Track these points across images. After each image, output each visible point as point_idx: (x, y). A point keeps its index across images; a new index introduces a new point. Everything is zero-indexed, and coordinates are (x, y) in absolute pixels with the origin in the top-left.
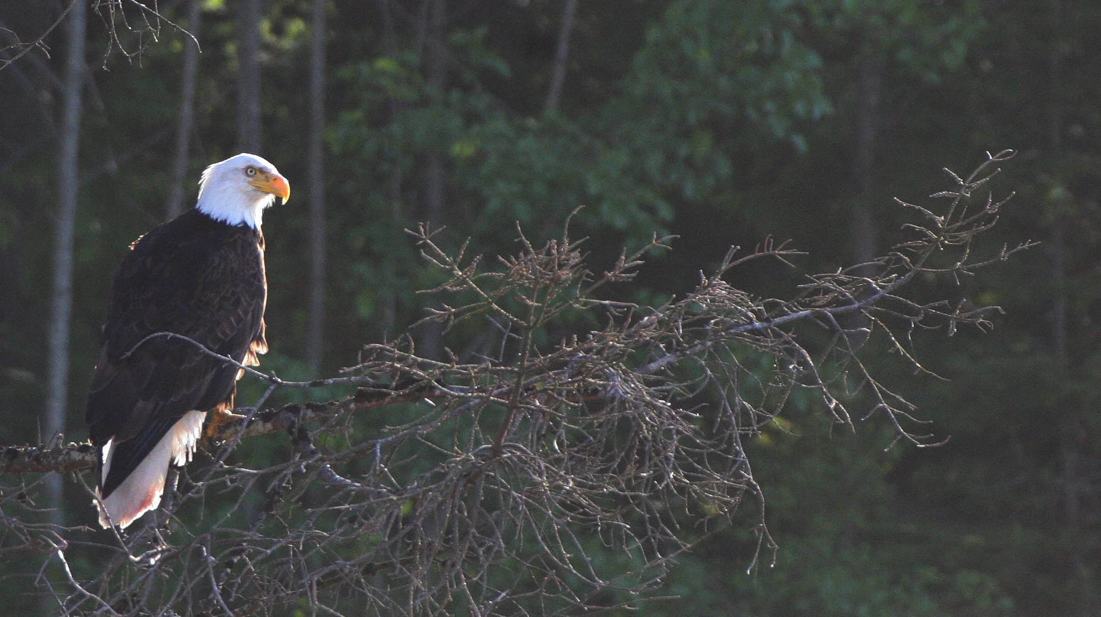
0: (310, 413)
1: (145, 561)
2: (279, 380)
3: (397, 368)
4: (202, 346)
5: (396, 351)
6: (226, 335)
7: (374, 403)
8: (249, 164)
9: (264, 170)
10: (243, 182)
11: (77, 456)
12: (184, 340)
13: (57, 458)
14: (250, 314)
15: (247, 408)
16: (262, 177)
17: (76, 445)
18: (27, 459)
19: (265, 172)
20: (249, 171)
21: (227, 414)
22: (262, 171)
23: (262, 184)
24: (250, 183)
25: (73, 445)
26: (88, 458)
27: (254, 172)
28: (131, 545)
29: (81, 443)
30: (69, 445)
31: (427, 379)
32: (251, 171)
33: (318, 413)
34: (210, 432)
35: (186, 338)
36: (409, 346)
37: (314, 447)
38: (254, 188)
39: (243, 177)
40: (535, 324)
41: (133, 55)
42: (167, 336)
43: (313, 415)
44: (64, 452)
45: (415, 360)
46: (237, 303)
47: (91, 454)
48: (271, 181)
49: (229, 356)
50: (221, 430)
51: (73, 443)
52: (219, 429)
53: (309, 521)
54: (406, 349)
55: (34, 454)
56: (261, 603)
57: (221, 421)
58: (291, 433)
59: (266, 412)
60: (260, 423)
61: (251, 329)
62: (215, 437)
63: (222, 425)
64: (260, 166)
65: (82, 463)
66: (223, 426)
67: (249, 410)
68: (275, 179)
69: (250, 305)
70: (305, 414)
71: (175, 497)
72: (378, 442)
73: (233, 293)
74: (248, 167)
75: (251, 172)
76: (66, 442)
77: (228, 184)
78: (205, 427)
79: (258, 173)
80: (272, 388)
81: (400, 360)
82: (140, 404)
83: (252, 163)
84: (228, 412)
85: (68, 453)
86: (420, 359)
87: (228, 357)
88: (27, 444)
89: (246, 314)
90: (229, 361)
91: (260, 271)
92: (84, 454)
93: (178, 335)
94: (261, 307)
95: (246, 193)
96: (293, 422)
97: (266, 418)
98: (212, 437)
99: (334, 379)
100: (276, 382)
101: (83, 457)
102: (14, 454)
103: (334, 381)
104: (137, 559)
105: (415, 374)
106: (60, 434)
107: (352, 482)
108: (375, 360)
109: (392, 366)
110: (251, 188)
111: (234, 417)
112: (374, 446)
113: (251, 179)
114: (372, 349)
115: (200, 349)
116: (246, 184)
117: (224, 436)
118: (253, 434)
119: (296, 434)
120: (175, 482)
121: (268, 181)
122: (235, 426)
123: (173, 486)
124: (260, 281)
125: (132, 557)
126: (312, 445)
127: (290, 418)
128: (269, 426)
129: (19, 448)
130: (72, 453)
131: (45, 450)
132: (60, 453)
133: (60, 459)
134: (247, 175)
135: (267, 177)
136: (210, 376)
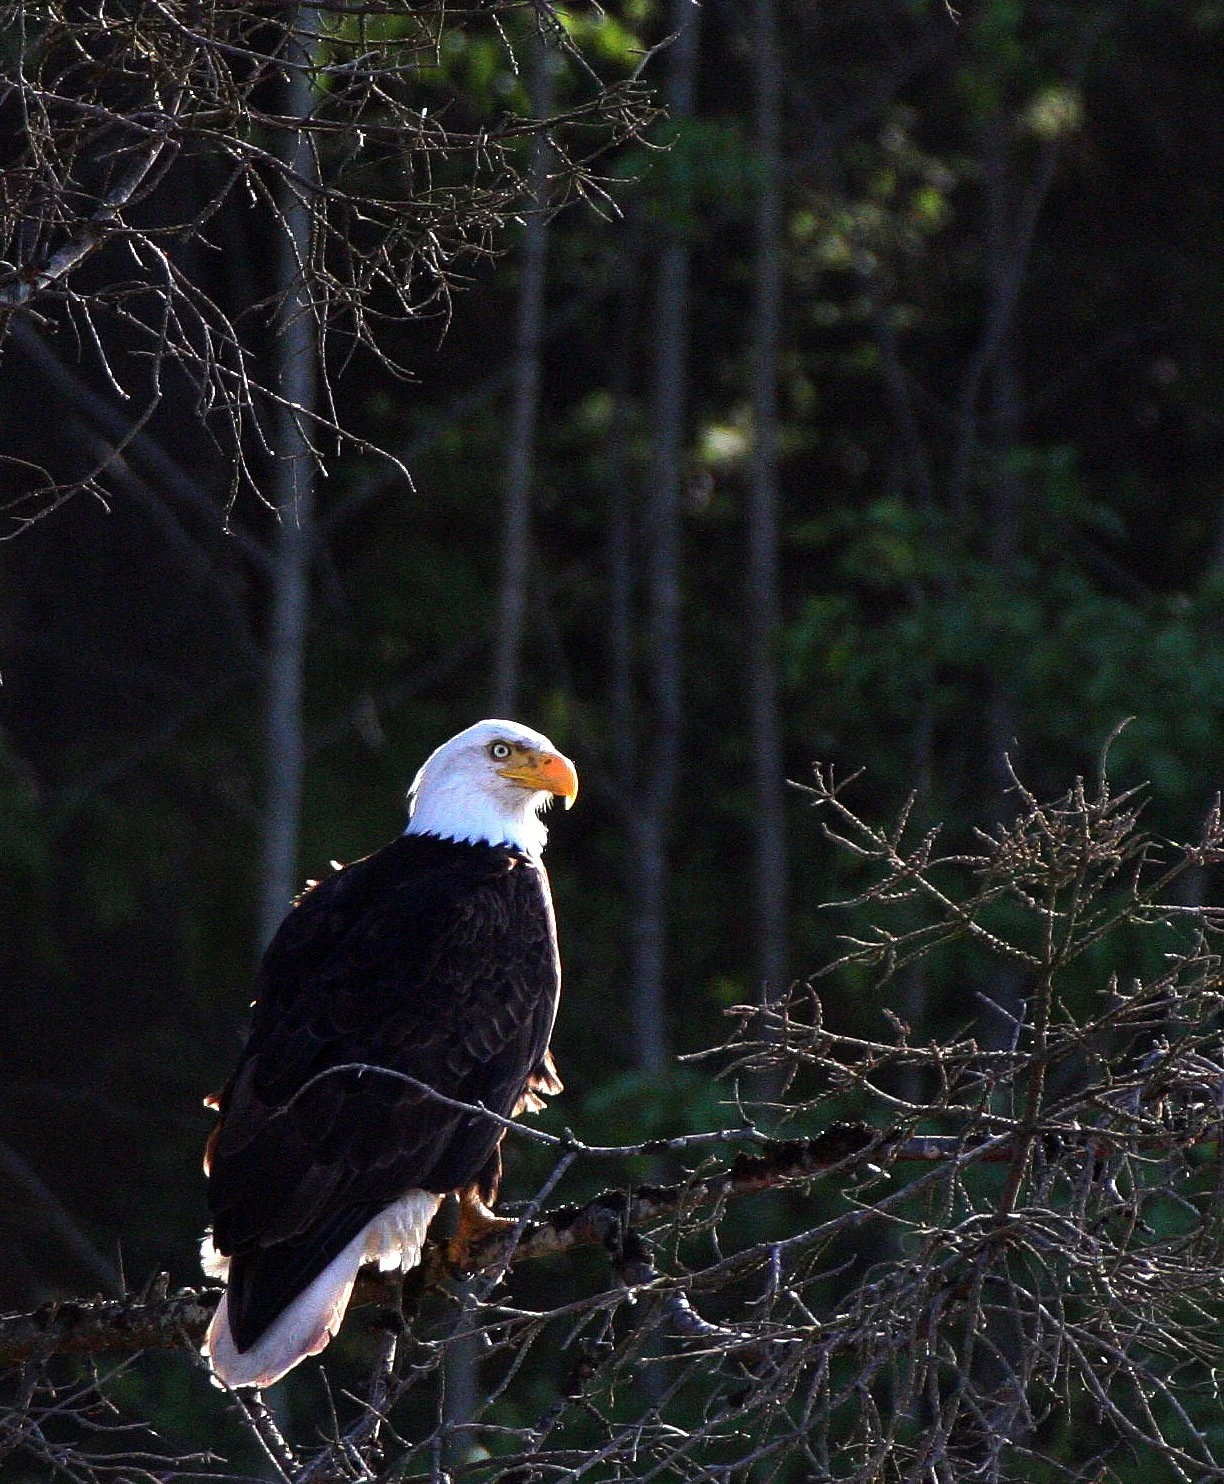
2: (582, 1145)
4: (427, 1087)
6: (485, 1052)
8: (495, 736)
9: (526, 745)
10: (487, 774)
11: (197, 1310)
13: (160, 1317)
14: (530, 1016)
15: (521, 1202)
16: (524, 760)
17: (193, 1291)
18: (99, 1324)
19: (528, 749)
20: (496, 750)
21: (484, 1217)
22: (520, 747)
23: (524, 773)
24: (498, 772)
25: (189, 1293)
27: (506, 750)
29: (204, 1288)
30: (182, 1293)
32: (498, 749)
33: (662, 1205)
38: (509, 782)
39: (486, 762)
40: (1057, 957)
42: (357, 1071)
44: (173, 1306)
46: (505, 994)
48: (541, 765)
49: (481, 1103)
50: (475, 1249)
51: (188, 1289)
52: (470, 1248)
54: (807, 1016)
55: (114, 1312)
57: (474, 1231)
58: (613, 1247)
59: (561, 1210)
60: (551, 1232)
61: (532, 1045)
63: (475, 1238)
64: (516, 738)
67: (525, 1208)
68: (548, 762)
69: (529, 998)
72: (777, 1246)
73: (499, 975)
74: (496, 743)
75: (501, 751)
76: (173, 1288)
77: (457, 778)
79: (514, 753)
80: (568, 1160)
83: (504, 734)
84: (487, 1212)
85: (179, 1309)
88: (99, 1294)
89: (522, 1015)
90: (482, 1113)
93: (378, 1069)
95: (494, 792)
97: (561, 1222)
100: (575, 1149)
102: (73, 1315)
103: (689, 1141)
106: (163, 1273)
107: (735, 1331)
110: (503, 783)
112: (769, 1253)
113: (499, 766)
116: (493, 776)
117: (480, 1261)
118: (536, 1254)
119: (621, 1247)
120: (389, 1356)
121: (535, 766)
122: (501, 1239)
124: (549, 958)
127: (606, 1219)
128: (568, 1237)
129: (82, 1302)
130: (188, 1308)
131: (135, 1306)
132: (164, 1309)
133: (164, 1320)
134: (494, 758)
135: (531, 759)
136: (450, 1127)
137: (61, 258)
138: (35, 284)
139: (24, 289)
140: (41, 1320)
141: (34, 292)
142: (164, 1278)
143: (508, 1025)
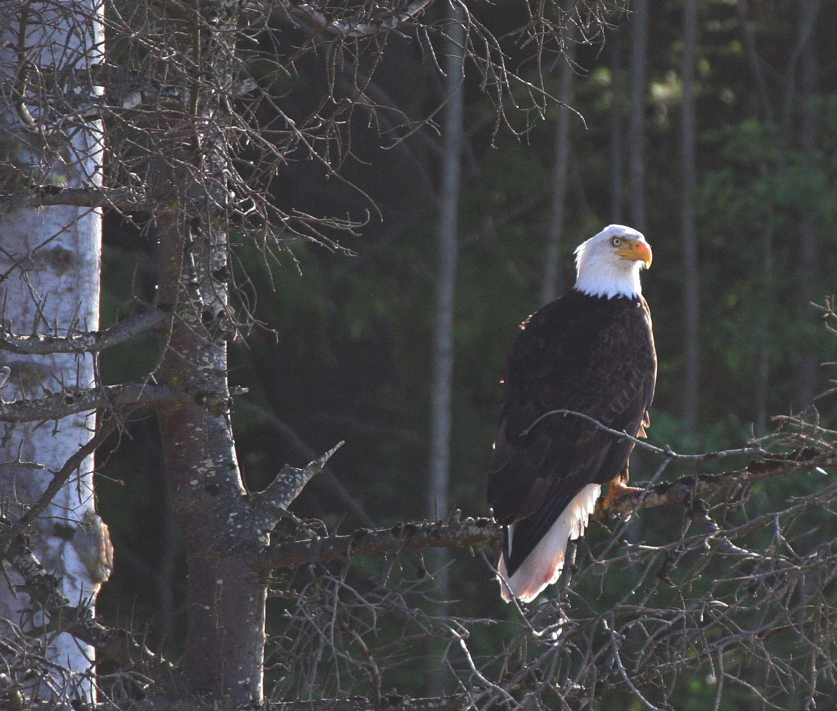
0: (704, 485)
1: (547, 636)
2: (674, 454)
3: (803, 440)
4: (597, 422)
5: (803, 423)
6: (620, 408)
7: (767, 473)
8: (613, 234)
10: (610, 254)
11: (474, 531)
12: (579, 417)
13: (456, 533)
14: (642, 387)
15: (643, 482)
17: (473, 520)
18: (425, 535)
19: (629, 241)
20: (615, 241)
21: (622, 488)
22: (624, 239)
23: (628, 252)
24: (616, 253)
25: (470, 520)
26: (486, 532)
27: (619, 241)
28: (532, 620)
29: (479, 518)
30: (467, 520)
32: (617, 241)
33: (712, 484)
34: (606, 505)
35: (582, 415)
36: (815, 416)
37: (710, 519)
38: (620, 257)
39: (609, 248)
41: (522, 133)
42: (563, 413)
43: (707, 487)
44: (463, 526)
45: (821, 431)
46: (628, 376)
47: (488, 528)
48: (635, 248)
49: (625, 431)
50: (617, 503)
51: (470, 518)
52: (614, 502)
53: (709, 592)
54: (812, 420)
55: (433, 529)
56: (658, 671)
57: (617, 494)
58: (688, 505)
59: (661, 485)
60: (656, 495)
61: (644, 400)
62: (611, 510)
63: (617, 498)
65: (480, 538)
66: (619, 499)
67: (645, 484)
68: (639, 246)
69: (641, 377)
70: (699, 486)
71: (574, 571)
72: (776, 515)
73: (625, 366)
74: (614, 238)
75: (617, 242)
76: (463, 518)
79: (623, 242)
80: (667, 461)
81: (807, 430)
82: (539, 480)
84: (623, 485)
85: (466, 528)
86: (825, 430)
87: (624, 433)
88: (426, 520)
89: (638, 387)
90: (625, 436)
91: (649, 343)
92: (482, 529)
93: (574, 413)
94: (652, 378)
95: (614, 263)
96: (688, 495)
97: (661, 490)
98: (608, 510)
99: (728, 451)
100: (671, 455)
101: (481, 532)
102: (412, 530)
103: (728, 453)
104: (540, 634)
105: (820, 445)
106: (458, 510)
107: (749, 552)
108: (782, 430)
109: (798, 437)
110: (617, 258)
111: (630, 489)
112: (773, 518)
113: (616, 249)
114: (779, 420)
115: (595, 425)
116: (612, 255)
117: (619, 508)
118: (648, 506)
119: (692, 506)
120: (573, 556)
121: (632, 249)
122: (630, 498)
123: (572, 560)
124: (650, 353)
125: (535, 632)
126: (707, 517)
127: (685, 490)
128: (664, 498)
129: (417, 524)
130: (470, 528)
131: (443, 526)
132: (458, 528)
133: (458, 534)
134: (614, 246)
135: (630, 245)
136: (605, 450)
137: (413, 7)
138: (400, 19)
139: (395, 21)
140: (396, 531)
141: (400, 23)
142: (458, 512)
143: (631, 393)
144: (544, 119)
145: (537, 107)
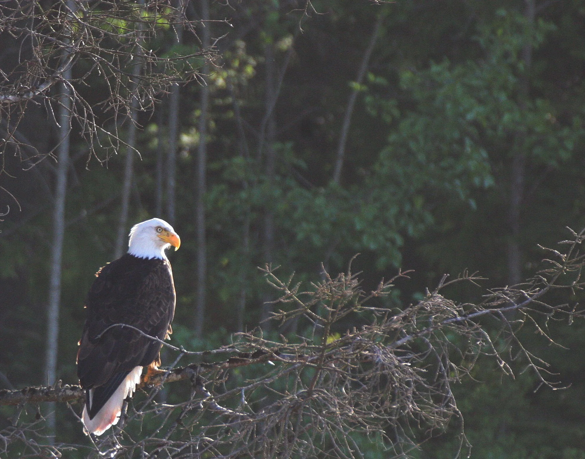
0: (203, 370)
1: (108, 455)
2: (186, 351)
3: (253, 346)
4: (141, 331)
5: (253, 337)
6: (155, 322)
9: (167, 229)
10: (154, 235)
11: (70, 393)
12: (130, 328)
13: (58, 394)
14: (168, 310)
16: (166, 234)
17: (69, 386)
18: (41, 395)
19: (168, 231)
20: (158, 229)
21: (155, 370)
22: (165, 230)
23: (165, 237)
24: (157, 235)
25: (67, 386)
26: (76, 394)
27: (161, 230)
28: (100, 446)
29: (72, 385)
30: (65, 386)
31: (270, 352)
33: (208, 369)
34: (146, 379)
35: (132, 327)
36: (260, 334)
38: (160, 239)
39: (155, 232)
40: (332, 321)
41: (103, 161)
42: (121, 326)
44: (62, 390)
45: (264, 342)
46: (160, 304)
47: (77, 392)
48: (170, 236)
49: (157, 337)
50: (152, 379)
53: (202, 432)
55: (45, 391)
57: (152, 374)
58: (193, 381)
59: (178, 369)
60: (175, 375)
61: (168, 318)
62: (149, 382)
64: (165, 227)
65: (73, 397)
66: (153, 377)
68: (173, 236)
69: (167, 305)
70: (200, 370)
71: (126, 418)
72: (242, 388)
73: (158, 299)
76: (63, 385)
78: (142, 377)
79: (163, 231)
82: (108, 364)
83: (160, 225)
84: (156, 368)
85: (65, 391)
86: (266, 341)
87: (156, 338)
88: (41, 385)
89: (165, 310)
90: (157, 340)
91: (171, 285)
92: (74, 392)
93: (127, 325)
94: (173, 306)
95: (155, 241)
96: (193, 375)
97: (178, 372)
98: (147, 383)
100: (183, 352)
101: (73, 394)
102: (33, 391)
104: (104, 454)
105: (263, 349)
107: (227, 409)
109: (250, 345)
110: (158, 239)
111: (160, 371)
112: (241, 390)
115: (140, 333)
117: (153, 382)
118: (170, 381)
119: (195, 381)
120: (126, 409)
121: (168, 236)
123: (125, 411)
124: (172, 291)
125: (100, 453)
126: (204, 388)
128: (179, 376)
129: (36, 388)
130: (67, 391)
131: (52, 389)
132: (60, 391)
133: (60, 394)
134: (157, 231)
135: (168, 234)
136: (147, 346)
137: (43, 86)
138: (34, 93)
139: (31, 94)
140: (24, 392)
141: (34, 95)
142: (60, 381)
143: (161, 314)
144: (117, 153)
145: (113, 147)
